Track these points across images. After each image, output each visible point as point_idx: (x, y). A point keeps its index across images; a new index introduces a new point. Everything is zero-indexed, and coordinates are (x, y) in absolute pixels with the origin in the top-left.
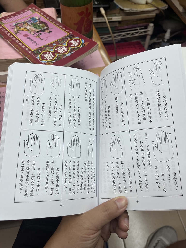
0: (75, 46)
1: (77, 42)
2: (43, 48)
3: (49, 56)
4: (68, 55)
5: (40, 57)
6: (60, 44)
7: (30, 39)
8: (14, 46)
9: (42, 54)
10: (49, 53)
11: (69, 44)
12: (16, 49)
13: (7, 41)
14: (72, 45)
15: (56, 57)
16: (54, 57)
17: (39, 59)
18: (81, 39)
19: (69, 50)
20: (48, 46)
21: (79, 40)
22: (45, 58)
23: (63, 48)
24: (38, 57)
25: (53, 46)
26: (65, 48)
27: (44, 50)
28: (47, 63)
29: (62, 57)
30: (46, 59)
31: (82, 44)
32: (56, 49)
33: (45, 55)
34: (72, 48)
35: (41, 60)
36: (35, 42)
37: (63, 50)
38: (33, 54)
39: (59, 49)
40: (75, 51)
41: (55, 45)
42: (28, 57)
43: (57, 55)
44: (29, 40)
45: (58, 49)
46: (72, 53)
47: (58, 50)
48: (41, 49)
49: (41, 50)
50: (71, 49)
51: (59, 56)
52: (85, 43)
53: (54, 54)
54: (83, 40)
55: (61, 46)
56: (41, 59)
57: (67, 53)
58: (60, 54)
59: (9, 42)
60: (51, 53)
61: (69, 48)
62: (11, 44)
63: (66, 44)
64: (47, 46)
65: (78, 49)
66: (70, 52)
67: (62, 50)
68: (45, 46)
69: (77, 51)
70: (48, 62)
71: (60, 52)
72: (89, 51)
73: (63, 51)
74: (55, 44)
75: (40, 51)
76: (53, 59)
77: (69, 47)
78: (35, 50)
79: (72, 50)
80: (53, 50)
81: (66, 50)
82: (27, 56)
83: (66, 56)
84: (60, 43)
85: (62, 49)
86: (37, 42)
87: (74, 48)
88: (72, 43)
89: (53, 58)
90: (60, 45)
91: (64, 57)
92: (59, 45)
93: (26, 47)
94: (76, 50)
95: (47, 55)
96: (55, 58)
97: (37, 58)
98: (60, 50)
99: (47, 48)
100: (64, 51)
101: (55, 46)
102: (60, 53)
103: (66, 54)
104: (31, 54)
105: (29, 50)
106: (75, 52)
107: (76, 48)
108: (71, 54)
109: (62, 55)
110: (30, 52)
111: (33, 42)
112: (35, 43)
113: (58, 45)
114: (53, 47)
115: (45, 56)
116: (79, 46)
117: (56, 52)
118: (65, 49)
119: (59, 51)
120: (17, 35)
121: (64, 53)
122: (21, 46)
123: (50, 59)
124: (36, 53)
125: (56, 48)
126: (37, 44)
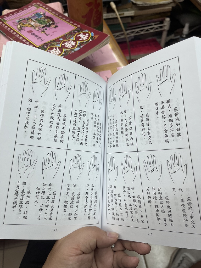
0: (84, 39)
1: (86, 35)
2: (49, 44)
6: (67, 39)
7: (35, 35)
9: (48, 50)
10: (56, 49)
11: (78, 39)
13: (10, 38)
14: (80, 39)
15: (64, 53)
18: (91, 32)
19: (78, 44)
20: (55, 41)
21: (89, 33)
23: (71, 43)
25: (60, 41)
26: (73, 42)
27: (50, 46)
29: (70, 52)
31: (92, 37)
32: (63, 44)
33: (51, 51)
36: (40, 38)
37: (71, 45)
43: (64, 50)
44: (33, 36)
46: (81, 47)
47: (65, 45)
48: (46, 44)
49: (47, 46)
50: (79, 43)
51: (66, 51)
52: (94, 37)
53: (61, 49)
54: (92, 33)
55: (69, 41)
57: (76, 48)
58: (68, 49)
59: (12, 39)
63: (74, 38)
64: (53, 42)
65: (87, 43)
66: (79, 46)
67: (70, 45)
68: (51, 41)
69: (87, 44)
71: (68, 47)
73: (70, 46)
74: (61, 39)
76: (60, 54)
77: (77, 42)
78: (40, 46)
79: (81, 44)
80: (60, 46)
81: (74, 45)
83: (74, 51)
84: (67, 37)
85: (69, 43)
86: (43, 38)
87: (83, 42)
88: (80, 36)
91: (73, 52)
93: (31, 44)
94: (85, 44)
95: (53, 50)
96: (62, 53)
98: (68, 45)
100: (72, 46)
101: (62, 41)
103: (74, 49)
105: (34, 46)
106: (84, 46)
107: (85, 41)
109: (69, 50)
111: (38, 37)
112: (40, 39)
113: (65, 40)
116: (89, 40)
117: (64, 47)
118: (73, 44)
120: (21, 32)
121: (72, 48)
123: (57, 55)
126: (42, 40)
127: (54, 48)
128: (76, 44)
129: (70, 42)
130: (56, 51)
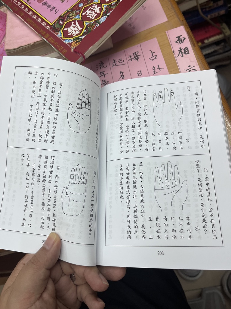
2: (65, 17)
3: (74, 30)
4: (102, 20)
5: (62, 33)
7: (47, 5)
8: (27, 23)
9: (65, 28)
10: (75, 24)
12: (30, 26)
13: (18, 16)
15: (85, 29)
16: (81, 29)
17: (61, 38)
19: (104, 10)
20: (72, 10)
22: (69, 35)
23: (94, 10)
24: (60, 35)
25: (79, 8)
26: (98, 7)
27: (67, 20)
28: (72, 42)
29: (93, 26)
30: (71, 36)
32: (83, 14)
33: (68, 29)
34: (107, 4)
35: (64, 40)
36: (54, 8)
37: (95, 12)
38: (52, 31)
39: (88, 11)
40: (112, 10)
41: (83, 6)
42: (46, 38)
43: (86, 23)
44: (45, 7)
45: (87, 13)
46: (108, 14)
47: (87, 15)
48: (62, 18)
49: (63, 21)
50: (106, 8)
51: (89, 24)
53: (81, 23)
55: (91, 6)
56: (64, 37)
57: (101, 17)
58: (90, 22)
59: (20, 17)
60: (77, 22)
61: (103, 7)
62: (23, 20)
64: (70, 11)
65: (117, 6)
66: (105, 14)
67: (93, 12)
68: (68, 12)
70: (74, 41)
71: (91, 18)
72: (134, 5)
73: (94, 15)
74: (81, 5)
75: (62, 23)
76: (80, 33)
77: (103, 5)
78: (54, 23)
79: (108, 9)
80: (79, 17)
81: (98, 12)
82: (45, 36)
83: (99, 24)
85: (92, 10)
86: (57, 8)
87: (111, 4)
89: (81, 31)
90: (90, 3)
91: (97, 26)
92: (88, 4)
93: (43, 20)
94: (114, 8)
95: (71, 27)
96: (83, 30)
97: (58, 36)
98: (90, 13)
99: (70, 15)
100: (96, 15)
101: (82, 8)
102: (91, 20)
103: (100, 19)
104: (50, 30)
105: (47, 24)
107: (113, 3)
108: (106, 17)
109: (92, 22)
110: (48, 28)
111: (51, 8)
112: (54, 10)
113: (86, 5)
114: (79, 11)
115: (69, 31)
117: (85, 18)
118: (97, 9)
119: (89, 15)
120: (29, 3)
121: (96, 18)
122: (36, 19)
123: (77, 35)
124: (56, 28)
125: (83, 12)
126: (56, 11)
127: (73, 23)
128: (101, 10)
129: (93, 7)
130: (75, 27)
